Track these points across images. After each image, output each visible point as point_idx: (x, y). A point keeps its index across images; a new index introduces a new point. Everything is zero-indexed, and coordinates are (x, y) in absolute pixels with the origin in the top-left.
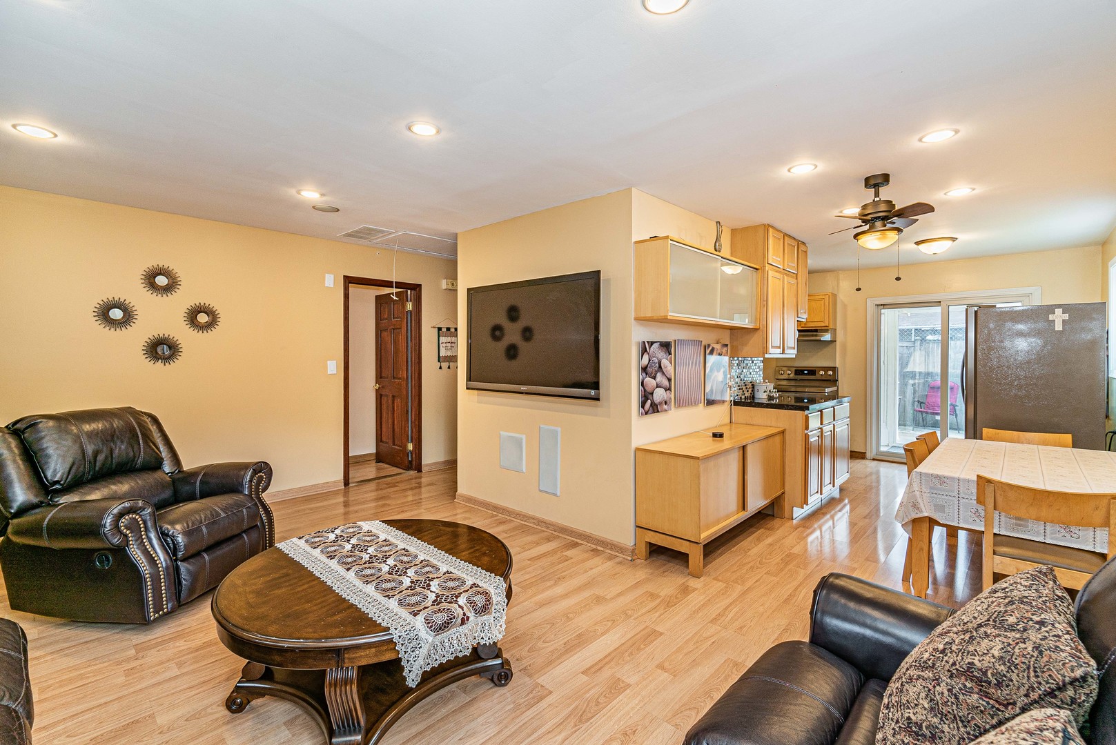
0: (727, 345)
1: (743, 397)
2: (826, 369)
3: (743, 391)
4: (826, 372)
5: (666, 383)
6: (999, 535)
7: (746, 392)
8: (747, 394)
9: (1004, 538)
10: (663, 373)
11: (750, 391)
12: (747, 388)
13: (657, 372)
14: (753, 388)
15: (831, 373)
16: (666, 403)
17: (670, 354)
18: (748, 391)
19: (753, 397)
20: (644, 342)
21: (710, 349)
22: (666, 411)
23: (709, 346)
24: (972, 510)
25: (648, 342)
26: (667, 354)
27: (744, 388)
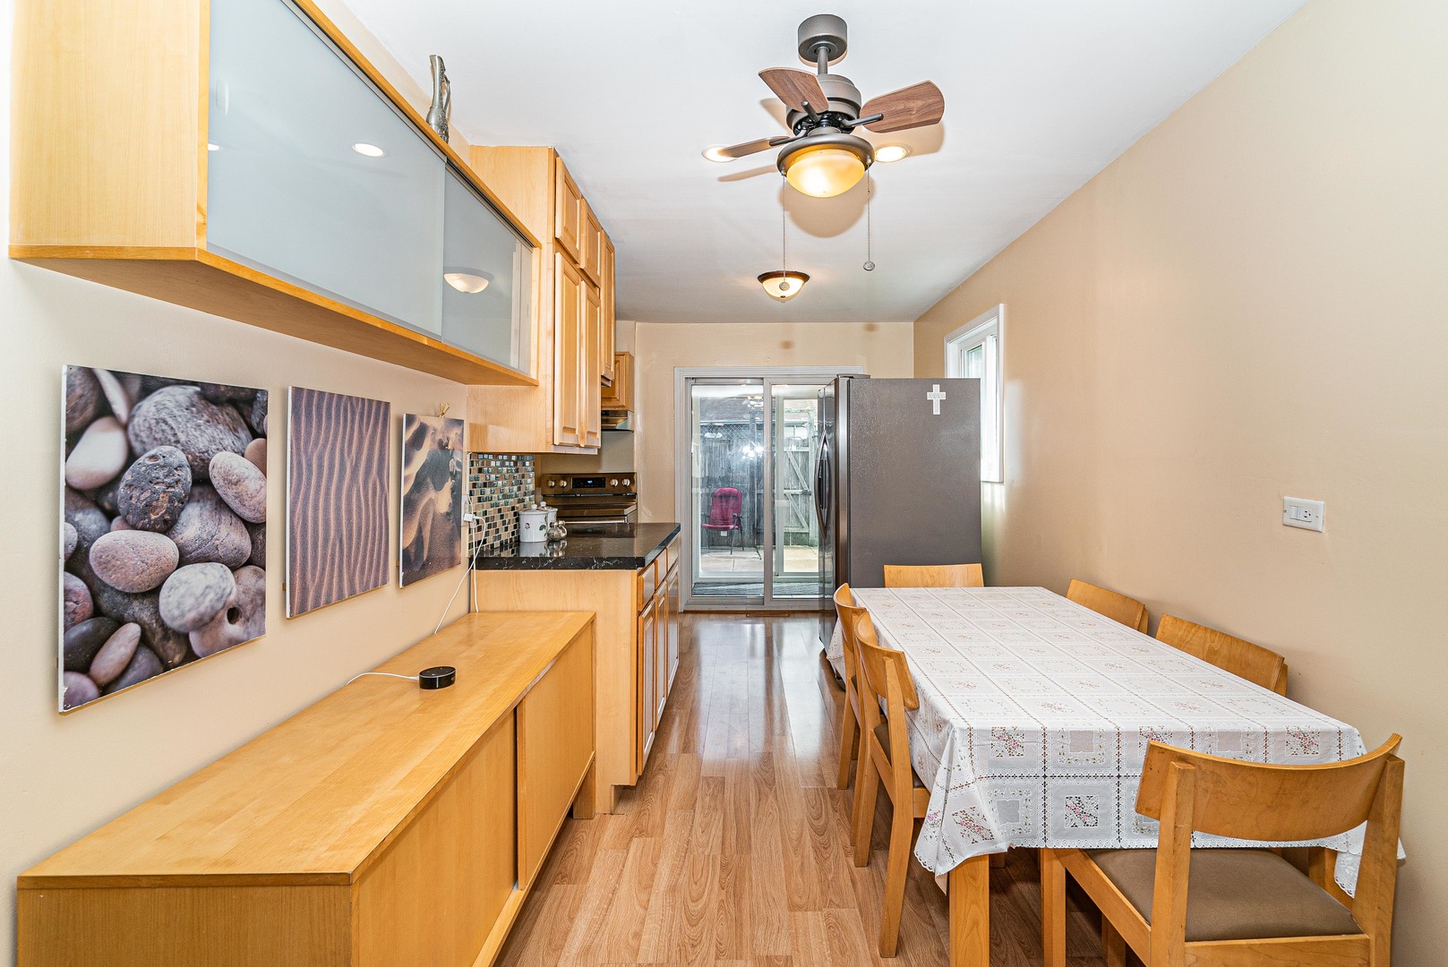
0: (460, 422)
1: (497, 544)
2: (620, 476)
3: (497, 531)
4: (620, 481)
5: (234, 538)
6: (1122, 849)
7: (502, 532)
8: (506, 536)
9: (1130, 855)
10: (221, 505)
11: (511, 529)
12: (504, 523)
13: (188, 499)
14: (518, 520)
15: (627, 482)
16: (233, 614)
17: (257, 433)
18: (506, 529)
19: (517, 542)
20: (90, 374)
21: (415, 427)
22: (234, 643)
23: (410, 419)
24: (1070, 803)
25: (120, 377)
26: (244, 434)
27: (499, 522)
